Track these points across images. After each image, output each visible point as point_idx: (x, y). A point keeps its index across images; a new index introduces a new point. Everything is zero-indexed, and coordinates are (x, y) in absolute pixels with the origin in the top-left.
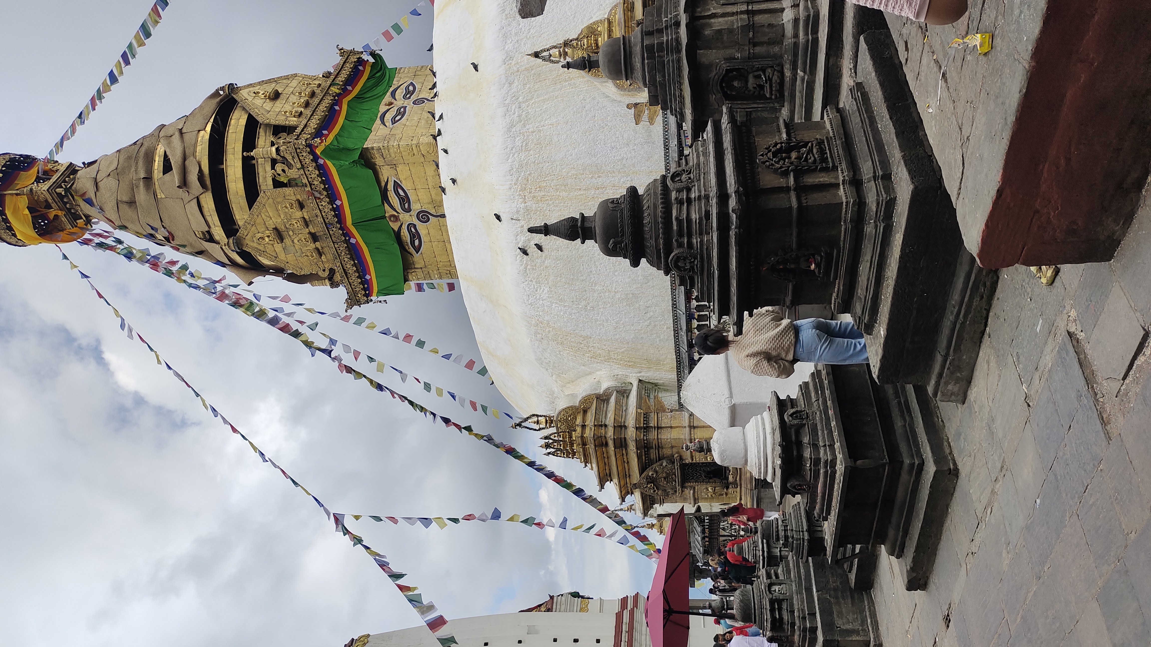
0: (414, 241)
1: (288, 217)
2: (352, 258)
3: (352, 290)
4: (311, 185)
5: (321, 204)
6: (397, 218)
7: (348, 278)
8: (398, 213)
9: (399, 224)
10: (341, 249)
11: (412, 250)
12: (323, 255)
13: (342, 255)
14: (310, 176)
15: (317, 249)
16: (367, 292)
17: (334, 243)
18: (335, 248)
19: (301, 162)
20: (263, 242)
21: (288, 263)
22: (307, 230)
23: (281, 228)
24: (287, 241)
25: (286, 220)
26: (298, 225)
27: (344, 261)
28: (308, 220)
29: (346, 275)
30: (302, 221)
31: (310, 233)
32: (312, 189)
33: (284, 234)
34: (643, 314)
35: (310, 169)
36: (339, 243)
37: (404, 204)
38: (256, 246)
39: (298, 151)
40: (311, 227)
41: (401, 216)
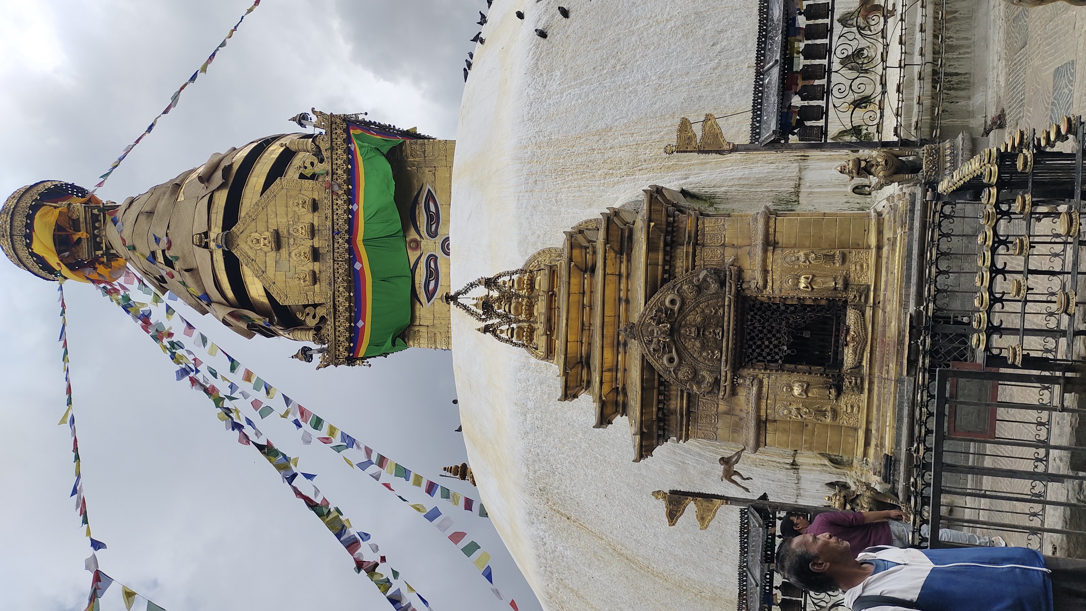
0: (429, 281)
1: (296, 219)
2: (349, 289)
3: (335, 338)
4: (333, 174)
5: (337, 202)
6: (418, 244)
7: (335, 318)
8: (421, 236)
9: (418, 253)
10: (340, 271)
11: (422, 296)
12: (318, 283)
13: (339, 280)
14: (336, 162)
15: (314, 273)
16: (352, 345)
17: (334, 260)
18: (334, 269)
19: (332, 141)
20: (257, 247)
21: (274, 283)
22: (309, 243)
23: (283, 232)
24: (284, 251)
25: (291, 222)
26: (302, 232)
27: (339, 291)
28: (316, 228)
29: (335, 314)
30: (309, 227)
31: (313, 247)
32: (332, 180)
33: (284, 240)
34: (709, 47)
35: (339, 152)
36: (340, 263)
37: (431, 225)
38: (246, 250)
39: (334, 126)
40: (316, 239)
41: (423, 243)
